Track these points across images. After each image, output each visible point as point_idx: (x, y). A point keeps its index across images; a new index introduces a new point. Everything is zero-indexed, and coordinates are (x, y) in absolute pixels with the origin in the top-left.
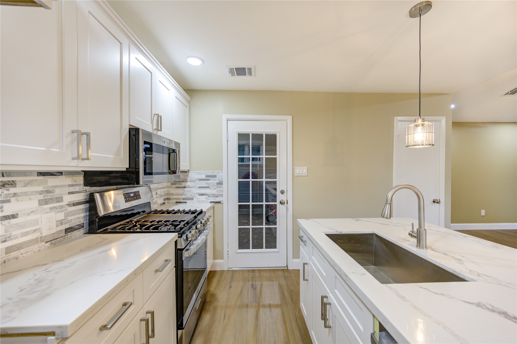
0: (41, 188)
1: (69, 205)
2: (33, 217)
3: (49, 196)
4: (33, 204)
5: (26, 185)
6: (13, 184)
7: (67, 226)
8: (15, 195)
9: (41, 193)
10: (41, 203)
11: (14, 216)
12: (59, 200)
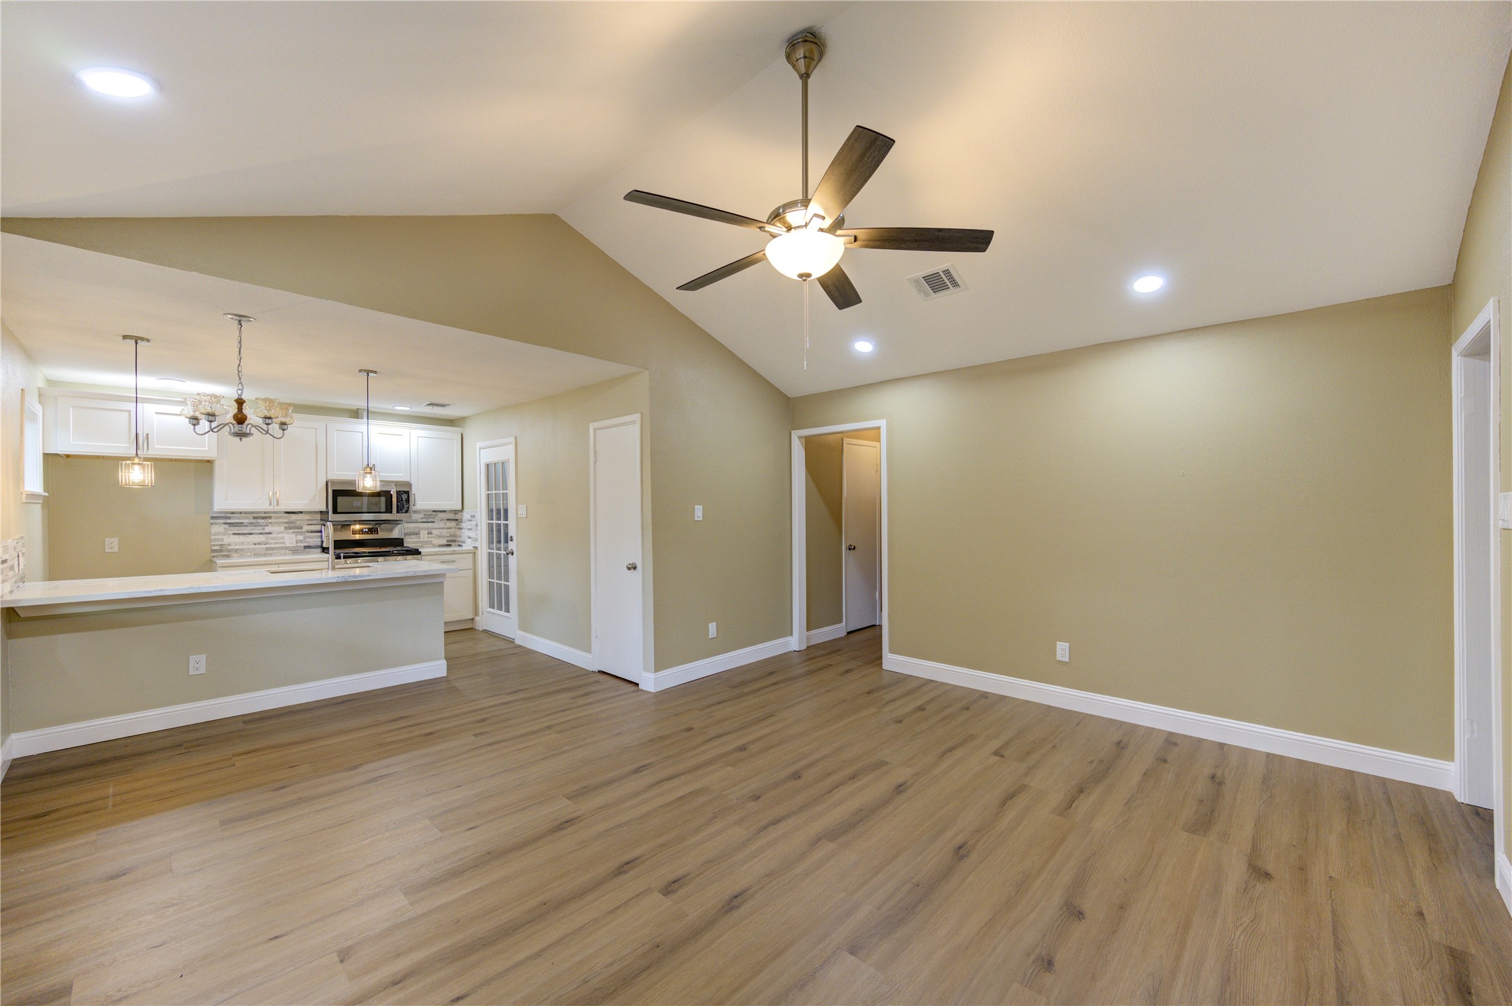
0: (286, 520)
1: (308, 532)
2: (281, 535)
3: (292, 525)
4: (282, 528)
5: (277, 518)
6: (270, 518)
7: (306, 544)
8: (271, 523)
9: (286, 523)
10: (286, 528)
11: (270, 533)
12: (301, 528)
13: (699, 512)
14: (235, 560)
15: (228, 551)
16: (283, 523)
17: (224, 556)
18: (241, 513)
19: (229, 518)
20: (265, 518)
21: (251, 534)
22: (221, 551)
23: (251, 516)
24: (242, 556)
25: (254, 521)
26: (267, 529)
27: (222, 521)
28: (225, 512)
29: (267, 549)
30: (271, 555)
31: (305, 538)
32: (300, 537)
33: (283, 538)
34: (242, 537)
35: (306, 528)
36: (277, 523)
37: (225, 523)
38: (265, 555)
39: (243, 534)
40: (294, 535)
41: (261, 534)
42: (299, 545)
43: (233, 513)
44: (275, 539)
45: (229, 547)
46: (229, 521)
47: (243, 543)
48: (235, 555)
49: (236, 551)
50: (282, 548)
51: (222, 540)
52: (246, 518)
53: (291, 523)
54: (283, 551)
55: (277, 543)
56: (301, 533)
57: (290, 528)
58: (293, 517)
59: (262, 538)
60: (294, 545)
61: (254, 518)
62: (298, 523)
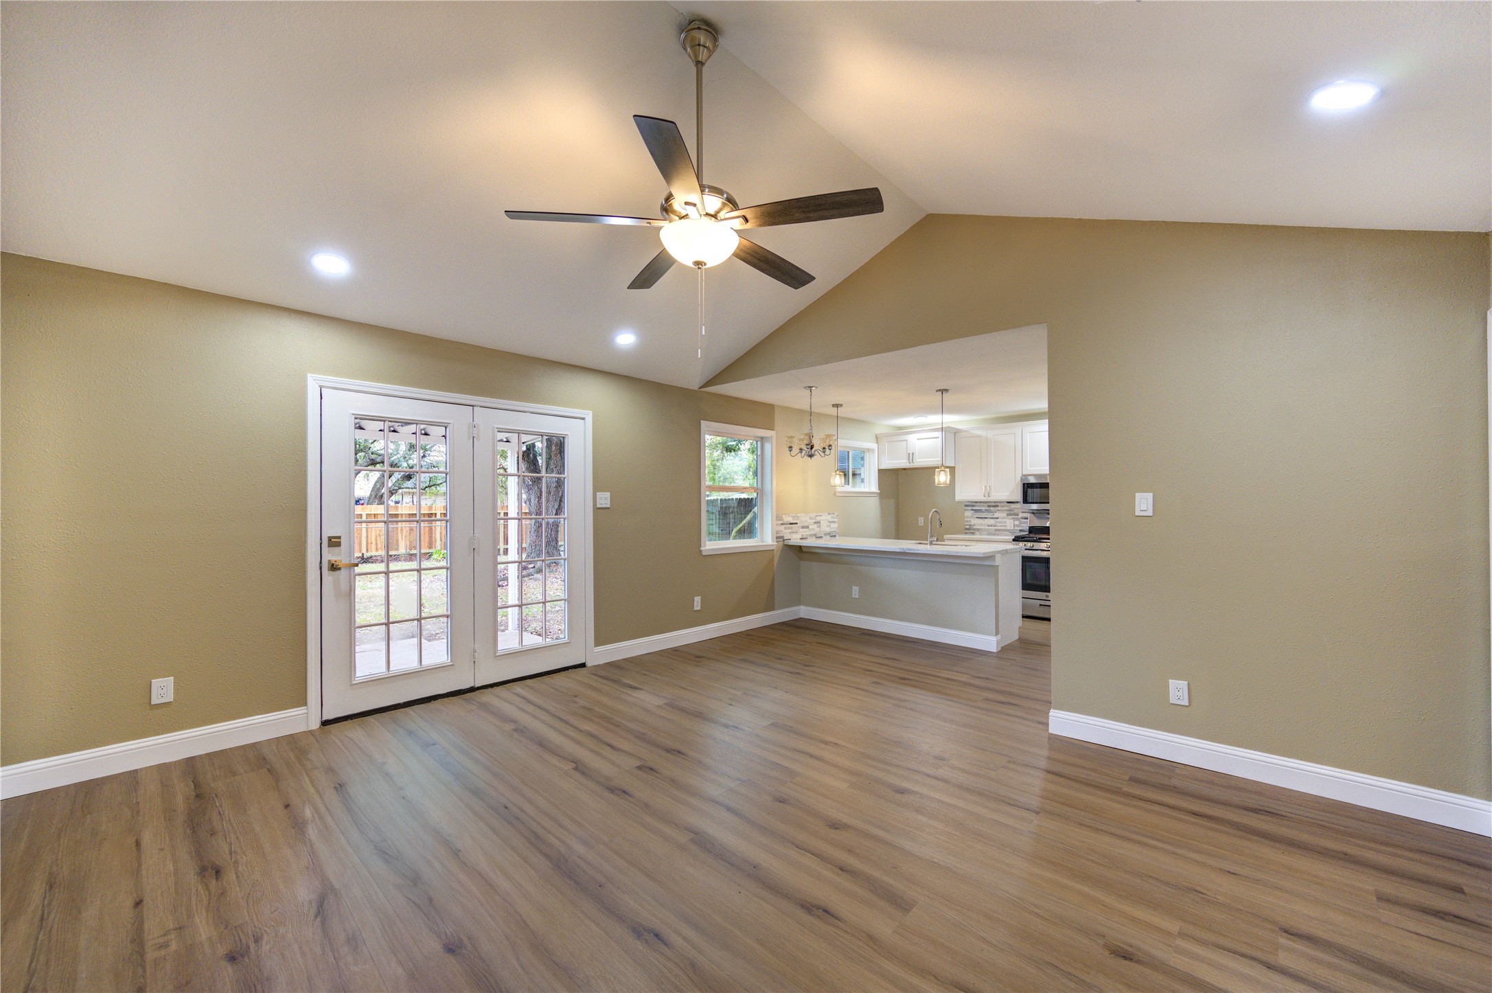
0: (1008, 509)
1: (1022, 518)
2: (1004, 520)
3: (1011, 512)
4: (1005, 515)
5: (1002, 507)
6: (997, 506)
7: (1021, 528)
8: (998, 510)
9: (1008, 510)
10: (1008, 515)
11: (997, 518)
12: (1017, 515)
13: (1144, 503)
14: (977, 536)
15: (974, 530)
16: (1005, 510)
17: (971, 533)
18: (980, 502)
19: (974, 506)
20: (994, 506)
21: (986, 518)
22: (969, 529)
23: (986, 505)
24: (981, 534)
25: (988, 508)
26: (996, 515)
27: (970, 508)
28: (972, 502)
29: (996, 530)
30: (998, 535)
31: (1020, 523)
32: (1017, 523)
33: (1005, 522)
34: (981, 520)
35: (1021, 515)
36: (1001, 510)
37: (972, 510)
38: (994, 534)
39: (982, 518)
40: (1012, 521)
41: (992, 518)
42: (1016, 528)
43: (976, 502)
44: (1000, 522)
45: (974, 527)
46: (974, 508)
47: (981, 525)
48: (977, 533)
49: (978, 530)
50: (1005, 530)
51: (970, 521)
52: (984, 506)
53: (1011, 510)
54: (1005, 533)
55: (1002, 526)
56: (1018, 519)
57: (1010, 515)
58: (1013, 506)
59: (992, 522)
60: (1012, 528)
61: (989, 506)
62: (1016, 511)
